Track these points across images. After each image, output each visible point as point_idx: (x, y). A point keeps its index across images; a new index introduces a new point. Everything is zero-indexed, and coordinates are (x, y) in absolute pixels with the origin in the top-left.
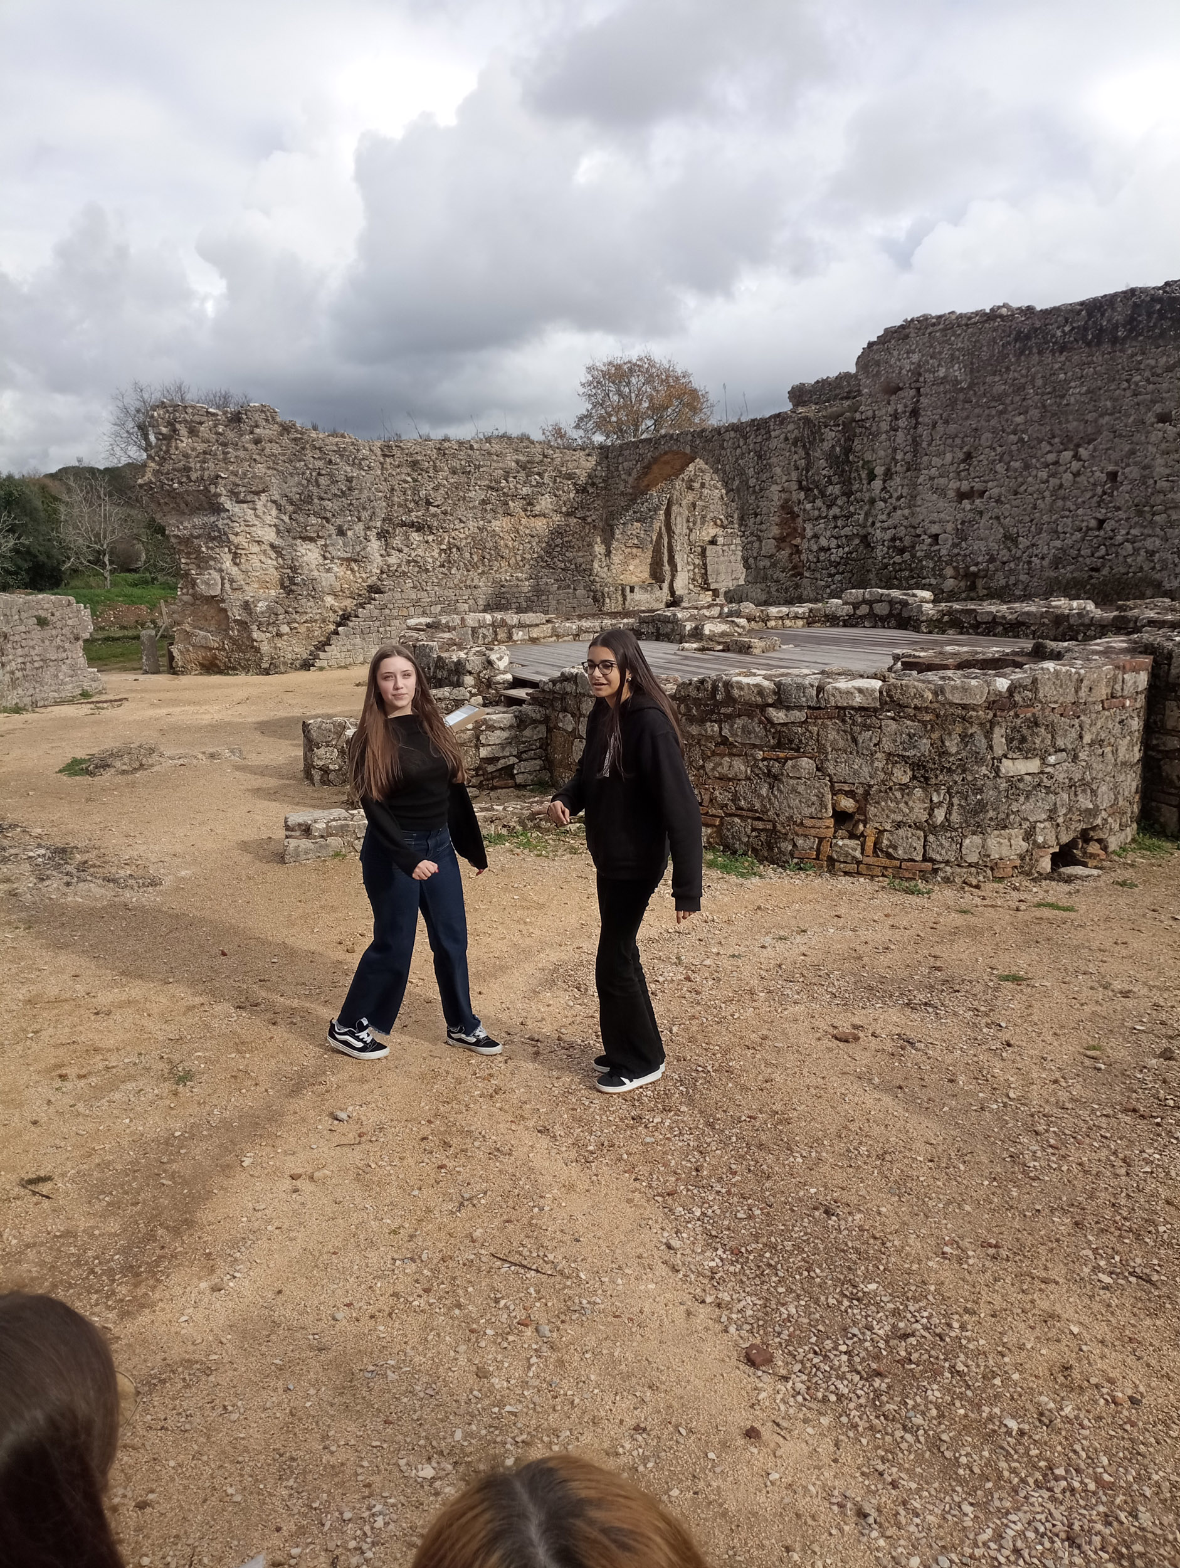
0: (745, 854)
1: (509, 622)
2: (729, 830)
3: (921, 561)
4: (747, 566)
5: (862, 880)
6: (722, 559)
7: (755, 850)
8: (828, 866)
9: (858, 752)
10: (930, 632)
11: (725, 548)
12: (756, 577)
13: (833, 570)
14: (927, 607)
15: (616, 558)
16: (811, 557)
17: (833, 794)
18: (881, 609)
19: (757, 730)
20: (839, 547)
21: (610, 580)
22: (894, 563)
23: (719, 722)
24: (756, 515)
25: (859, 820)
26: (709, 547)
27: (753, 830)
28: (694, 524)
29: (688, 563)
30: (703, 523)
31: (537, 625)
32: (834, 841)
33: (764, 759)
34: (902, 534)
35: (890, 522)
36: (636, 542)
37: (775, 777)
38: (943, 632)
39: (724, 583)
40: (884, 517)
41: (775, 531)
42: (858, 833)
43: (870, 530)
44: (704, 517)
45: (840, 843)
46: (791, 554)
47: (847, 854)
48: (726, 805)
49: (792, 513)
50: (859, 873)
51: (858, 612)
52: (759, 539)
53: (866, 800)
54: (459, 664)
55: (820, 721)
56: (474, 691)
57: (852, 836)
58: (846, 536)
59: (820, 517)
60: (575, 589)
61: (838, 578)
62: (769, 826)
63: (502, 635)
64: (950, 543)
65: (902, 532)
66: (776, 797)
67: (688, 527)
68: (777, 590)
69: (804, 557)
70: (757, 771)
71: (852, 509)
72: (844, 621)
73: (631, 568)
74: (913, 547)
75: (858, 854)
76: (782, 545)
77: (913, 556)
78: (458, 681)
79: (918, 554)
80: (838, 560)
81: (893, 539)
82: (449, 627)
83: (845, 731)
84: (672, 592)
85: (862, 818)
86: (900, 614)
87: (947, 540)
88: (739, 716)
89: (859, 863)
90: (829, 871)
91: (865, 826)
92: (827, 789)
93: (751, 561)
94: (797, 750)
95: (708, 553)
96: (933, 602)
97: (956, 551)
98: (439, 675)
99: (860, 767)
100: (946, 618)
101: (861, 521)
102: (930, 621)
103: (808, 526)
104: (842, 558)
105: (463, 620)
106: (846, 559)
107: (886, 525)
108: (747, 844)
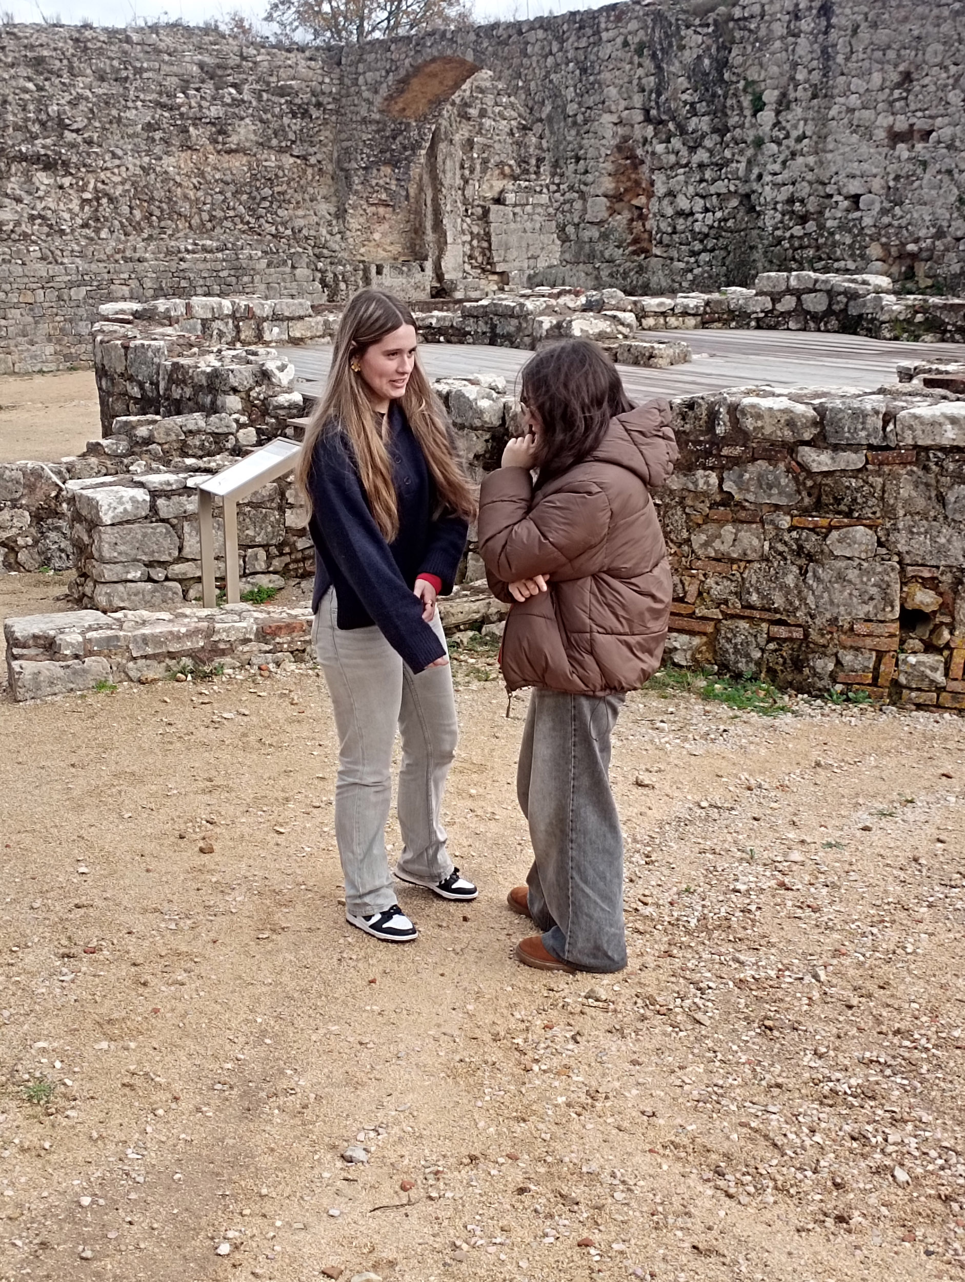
0: (754, 678)
1: (258, 312)
2: (729, 640)
3: (832, 234)
4: (565, 239)
5: (947, 715)
6: (513, 226)
7: (771, 672)
8: (890, 696)
9: (946, 517)
10: (896, 338)
11: (518, 210)
12: (577, 254)
13: (697, 246)
14: (889, 299)
15: (354, 222)
16: (664, 226)
17: (903, 584)
18: (816, 303)
19: (784, 481)
20: (707, 210)
21: (345, 255)
22: (792, 236)
23: (720, 469)
24: (578, 159)
25: (942, 623)
26: (494, 208)
27: (770, 639)
28: (472, 171)
29: (463, 232)
30: (484, 171)
31: (301, 318)
32: (902, 656)
33: (792, 529)
34: (804, 194)
35: (785, 176)
36: (384, 196)
37: (810, 558)
38: (916, 338)
39: (516, 264)
40: (777, 167)
41: (608, 184)
42: (942, 642)
43: (755, 186)
44: (485, 162)
45: (912, 659)
46: (632, 220)
47: (924, 676)
48: (726, 602)
49: (633, 157)
50: (939, 706)
51: (780, 307)
52: (583, 196)
53: (956, 592)
54: (215, 374)
55: (886, 469)
56: (244, 419)
57: (930, 648)
58: (718, 195)
59: (678, 165)
60: (293, 267)
61: (705, 257)
62: (798, 634)
63: (247, 333)
64: (877, 207)
65: (803, 190)
66: (810, 588)
67: (462, 176)
68: (611, 275)
69: (651, 224)
70: (780, 547)
71: (728, 154)
72: (758, 320)
73: (377, 236)
74: (821, 213)
75: (939, 677)
76: (617, 206)
77: (821, 227)
78: (213, 402)
79: (829, 224)
80: (705, 230)
81: (791, 201)
82: (169, 318)
83: (927, 485)
84: (439, 276)
85: (947, 620)
86: (845, 310)
87: (872, 203)
88: (754, 459)
89: (940, 690)
90: (894, 704)
91: (951, 633)
92: (895, 576)
93: (570, 229)
94: (849, 515)
95: (492, 217)
96: (895, 293)
97: (886, 220)
98: (176, 393)
99: (949, 541)
100: (919, 317)
101: (741, 173)
102: (895, 322)
103: (659, 178)
104: (711, 227)
105: (188, 307)
106: (718, 230)
107: (779, 179)
108: (758, 663)
